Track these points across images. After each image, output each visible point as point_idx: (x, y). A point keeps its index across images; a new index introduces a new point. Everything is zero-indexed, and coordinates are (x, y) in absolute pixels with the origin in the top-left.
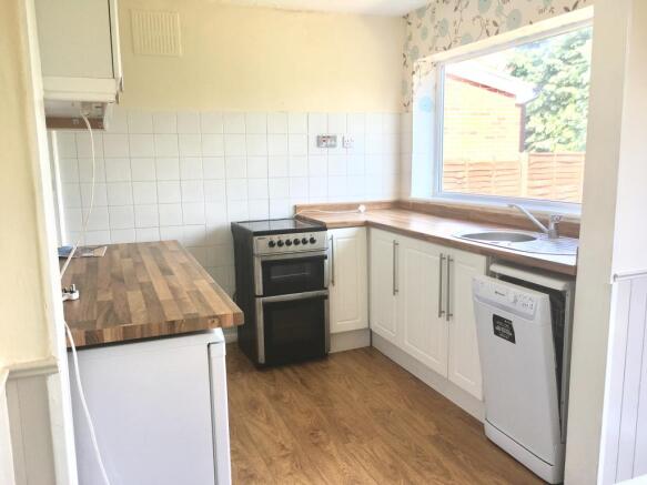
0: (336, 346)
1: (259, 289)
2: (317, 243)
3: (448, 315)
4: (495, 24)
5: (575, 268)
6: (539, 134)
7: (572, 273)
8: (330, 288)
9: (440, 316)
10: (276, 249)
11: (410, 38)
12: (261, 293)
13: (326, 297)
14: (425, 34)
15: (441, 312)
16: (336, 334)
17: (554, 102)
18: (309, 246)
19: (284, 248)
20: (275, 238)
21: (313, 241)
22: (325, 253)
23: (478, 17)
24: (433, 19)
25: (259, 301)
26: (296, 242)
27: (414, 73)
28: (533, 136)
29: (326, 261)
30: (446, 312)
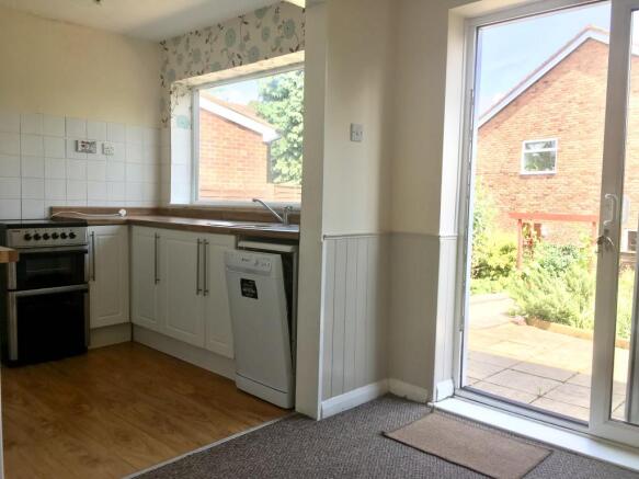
0: (96, 342)
1: (12, 282)
2: (77, 238)
3: (206, 291)
4: (240, 57)
5: (299, 233)
6: (285, 176)
7: (296, 238)
8: (91, 282)
9: (198, 293)
10: (32, 242)
11: (167, 62)
12: (15, 286)
13: (87, 291)
14: (180, 60)
15: (198, 290)
16: (95, 329)
17: (296, 149)
18: (68, 241)
19: (42, 242)
20: (32, 232)
21: (72, 236)
22: (87, 247)
23: (226, 49)
24: (187, 47)
25: (13, 296)
26: (55, 236)
27: (171, 93)
28: (280, 177)
29: (87, 256)
30: (203, 290)
